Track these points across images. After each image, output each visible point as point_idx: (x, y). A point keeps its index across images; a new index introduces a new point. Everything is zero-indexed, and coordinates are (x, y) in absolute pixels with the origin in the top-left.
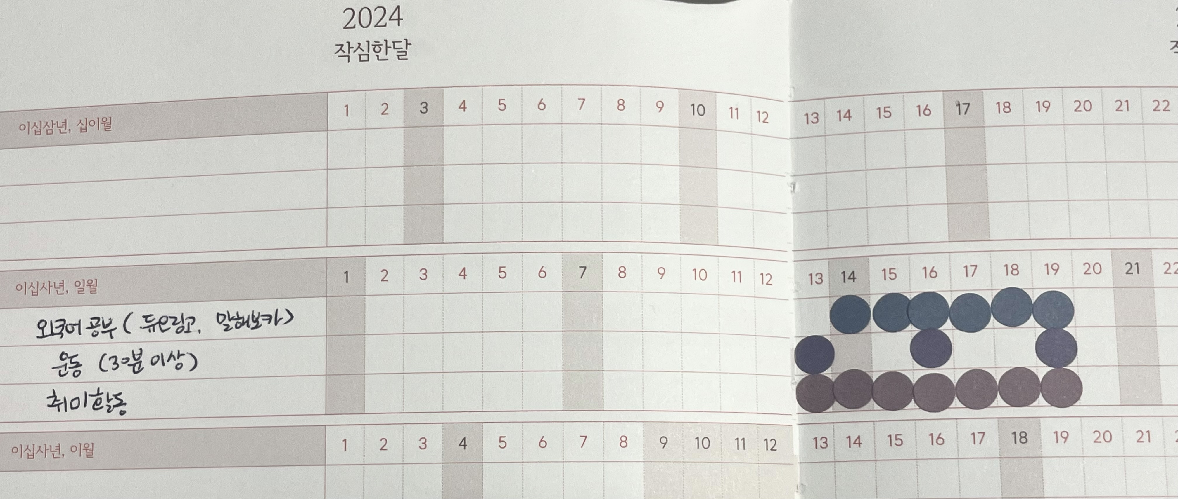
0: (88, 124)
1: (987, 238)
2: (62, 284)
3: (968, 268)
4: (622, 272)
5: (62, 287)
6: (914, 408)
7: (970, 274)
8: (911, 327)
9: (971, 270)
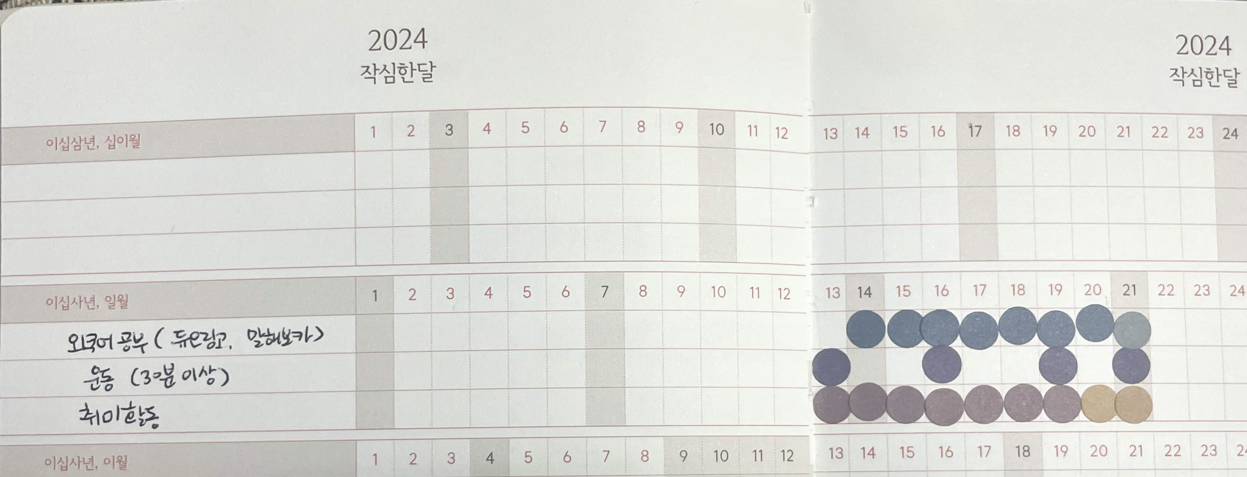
0: (116, 142)
1: (995, 258)
2: (93, 299)
3: (978, 287)
4: (643, 290)
5: (93, 302)
6: (924, 421)
7: (979, 292)
8: (923, 343)
9: (980, 289)
